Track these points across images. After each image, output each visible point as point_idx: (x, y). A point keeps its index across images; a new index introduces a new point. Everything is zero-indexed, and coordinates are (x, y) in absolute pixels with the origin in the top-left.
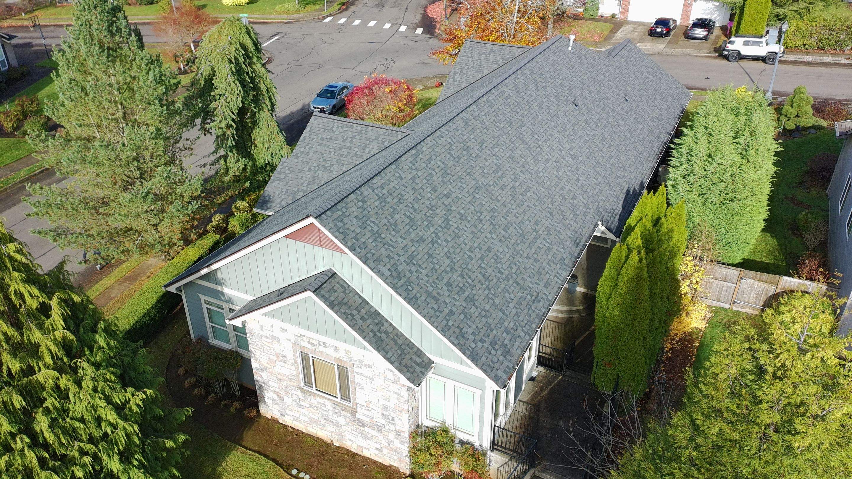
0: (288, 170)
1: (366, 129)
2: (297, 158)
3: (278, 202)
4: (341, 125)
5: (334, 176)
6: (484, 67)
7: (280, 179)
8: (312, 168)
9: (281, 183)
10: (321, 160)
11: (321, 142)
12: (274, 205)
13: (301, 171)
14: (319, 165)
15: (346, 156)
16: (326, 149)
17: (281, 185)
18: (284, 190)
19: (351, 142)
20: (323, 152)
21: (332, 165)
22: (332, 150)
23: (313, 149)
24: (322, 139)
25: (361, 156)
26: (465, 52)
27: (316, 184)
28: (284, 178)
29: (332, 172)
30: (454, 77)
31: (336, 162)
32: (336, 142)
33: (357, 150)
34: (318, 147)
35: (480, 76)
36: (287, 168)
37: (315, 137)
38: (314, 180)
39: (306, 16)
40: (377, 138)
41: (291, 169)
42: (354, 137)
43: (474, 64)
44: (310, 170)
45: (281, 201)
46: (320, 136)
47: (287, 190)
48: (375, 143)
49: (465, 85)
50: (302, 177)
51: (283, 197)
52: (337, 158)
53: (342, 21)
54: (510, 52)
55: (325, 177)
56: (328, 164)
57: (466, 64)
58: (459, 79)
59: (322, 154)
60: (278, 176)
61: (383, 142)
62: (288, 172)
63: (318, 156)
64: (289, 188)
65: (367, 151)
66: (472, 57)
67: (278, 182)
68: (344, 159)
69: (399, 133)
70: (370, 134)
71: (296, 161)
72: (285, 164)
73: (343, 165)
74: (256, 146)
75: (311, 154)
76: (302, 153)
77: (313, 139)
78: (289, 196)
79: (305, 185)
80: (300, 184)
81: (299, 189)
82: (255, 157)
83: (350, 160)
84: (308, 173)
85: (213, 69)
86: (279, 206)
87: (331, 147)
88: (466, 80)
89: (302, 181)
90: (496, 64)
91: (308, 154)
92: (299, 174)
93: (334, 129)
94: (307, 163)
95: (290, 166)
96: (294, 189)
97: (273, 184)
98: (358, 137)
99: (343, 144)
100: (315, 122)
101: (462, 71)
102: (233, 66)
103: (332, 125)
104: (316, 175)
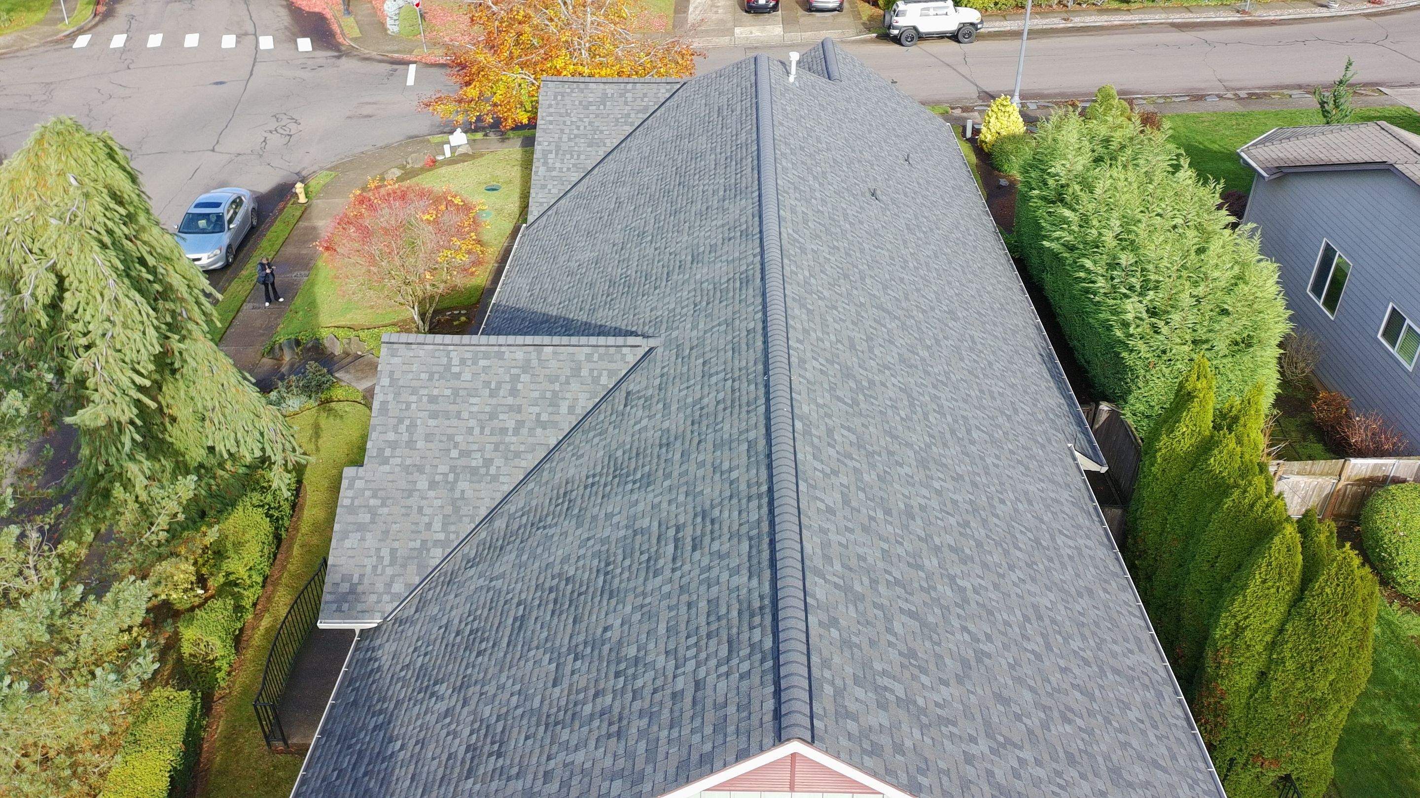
0: (374, 496)
1: (539, 353)
2: (386, 462)
3: (380, 587)
4: (468, 355)
5: (507, 488)
6: (602, 132)
7: (361, 528)
8: (438, 478)
9: (369, 536)
10: (454, 453)
11: (433, 407)
12: (373, 598)
13: (410, 493)
14: (453, 469)
15: (516, 431)
16: (454, 422)
17: (371, 541)
18: (385, 553)
19: (514, 392)
20: (450, 431)
21: (488, 463)
22: (472, 423)
23: (420, 430)
24: (433, 399)
25: (554, 424)
26: (550, 106)
27: (466, 520)
28: (373, 522)
29: (495, 478)
30: (545, 163)
31: (496, 450)
32: (473, 400)
33: (537, 409)
34: (432, 423)
35: (602, 154)
36: (368, 493)
37: (414, 398)
38: (456, 509)
39: (23, 39)
40: (576, 372)
41: (381, 494)
42: (515, 379)
43: (578, 128)
44: (433, 485)
45: (389, 585)
46: (425, 392)
47: (393, 551)
48: (574, 386)
49: (575, 176)
50: (420, 509)
51: (389, 571)
52: (494, 439)
53: (118, 41)
54: (645, 95)
55: (483, 494)
56: (476, 461)
57: (562, 131)
58: (558, 165)
59: (451, 438)
60: (351, 518)
61: (596, 380)
62: (372, 502)
63: (441, 446)
64: (396, 545)
65: (564, 409)
66: (568, 115)
67: (358, 535)
68: (514, 439)
69: (625, 350)
70: (553, 364)
71: (387, 468)
72: (359, 484)
73: (517, 454)
74: (174, 420)
75: (420, 444)
76: (394, 445)
77: (408, 405)
78: (404, 566)
79: (437, 525)
80: (422, 527)
81: (424, 542)
82: (179, 446)
83: (531, 440)
84: (432, 494)
85: (53, 269)
86: (387, 598)
87: (465, 415)
88: (574, 165)
89: (426, 519)
90: (626, 123)
91: (411, 444)
92: (409, 502)
93: (455, 370)
94: (420, 469)
95: (373, 485)
96: (412, 545)
97: (348, 543)
98: (525, 378)
99: (494, 401)
100: (395, 360)
101: (558, 148)
102: (112, 253)
103: (445, 361)
104: (457, 494)
